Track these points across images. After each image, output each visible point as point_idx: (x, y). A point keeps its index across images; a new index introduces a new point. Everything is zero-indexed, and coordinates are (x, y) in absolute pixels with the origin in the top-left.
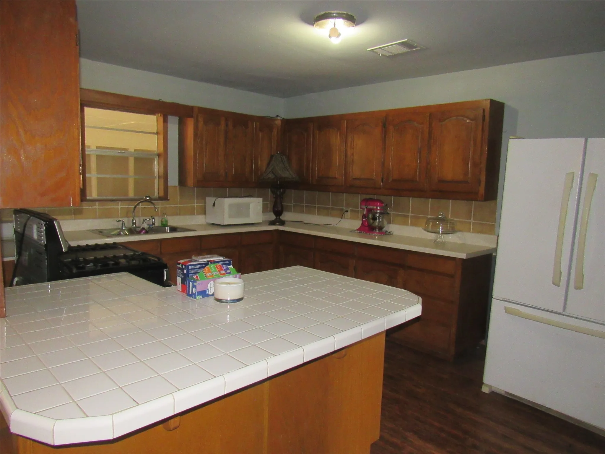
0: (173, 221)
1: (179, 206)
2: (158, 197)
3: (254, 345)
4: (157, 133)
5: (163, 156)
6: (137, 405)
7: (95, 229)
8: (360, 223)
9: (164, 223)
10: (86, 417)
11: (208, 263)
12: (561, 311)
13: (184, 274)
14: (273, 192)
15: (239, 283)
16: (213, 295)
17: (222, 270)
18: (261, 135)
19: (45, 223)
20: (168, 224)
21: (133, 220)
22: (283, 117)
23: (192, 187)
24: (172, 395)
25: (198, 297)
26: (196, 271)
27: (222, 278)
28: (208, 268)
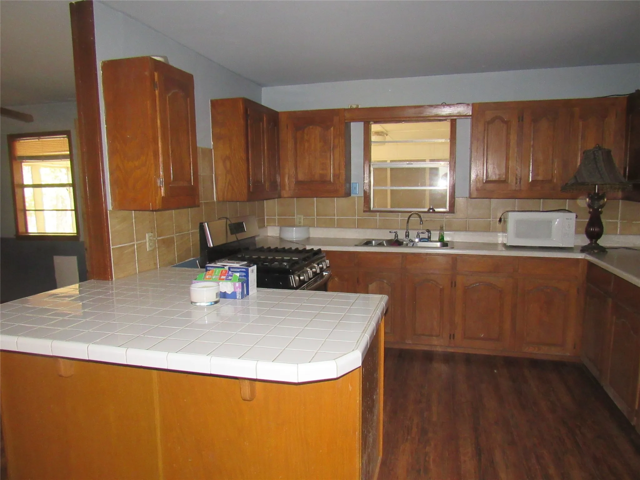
1: (468, 221)
9: (441, 238)
14: (589, 205)
17: (225, 275)
21: (406, 233)
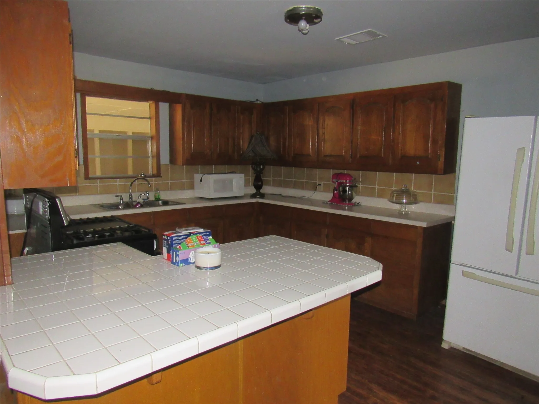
0: (165, 196)
1: (170, 183)
2: (152, 174)
3: (227, 309)
4: (150, 118)
5: (156, 138)
6: (119, 364)
7: (96, 203)
8: (332, 194)
9: (157, 197)
10: (74, 375)
11: (191, 235)
12: (514, 275)
13: (168, 244)
14: (253, 169)
15: (217, 252)
16: (194, 263)
17: (202, 240)
18: (242, 117)
19: (48, 200)
20: (161, 199)
21: (130, 195)
22: (262, 101)
23: (182, 165)
24: (150, 354)
25: (181, 265)
26: (180, 241)
27: (202, 247)
28: (190, 239)
